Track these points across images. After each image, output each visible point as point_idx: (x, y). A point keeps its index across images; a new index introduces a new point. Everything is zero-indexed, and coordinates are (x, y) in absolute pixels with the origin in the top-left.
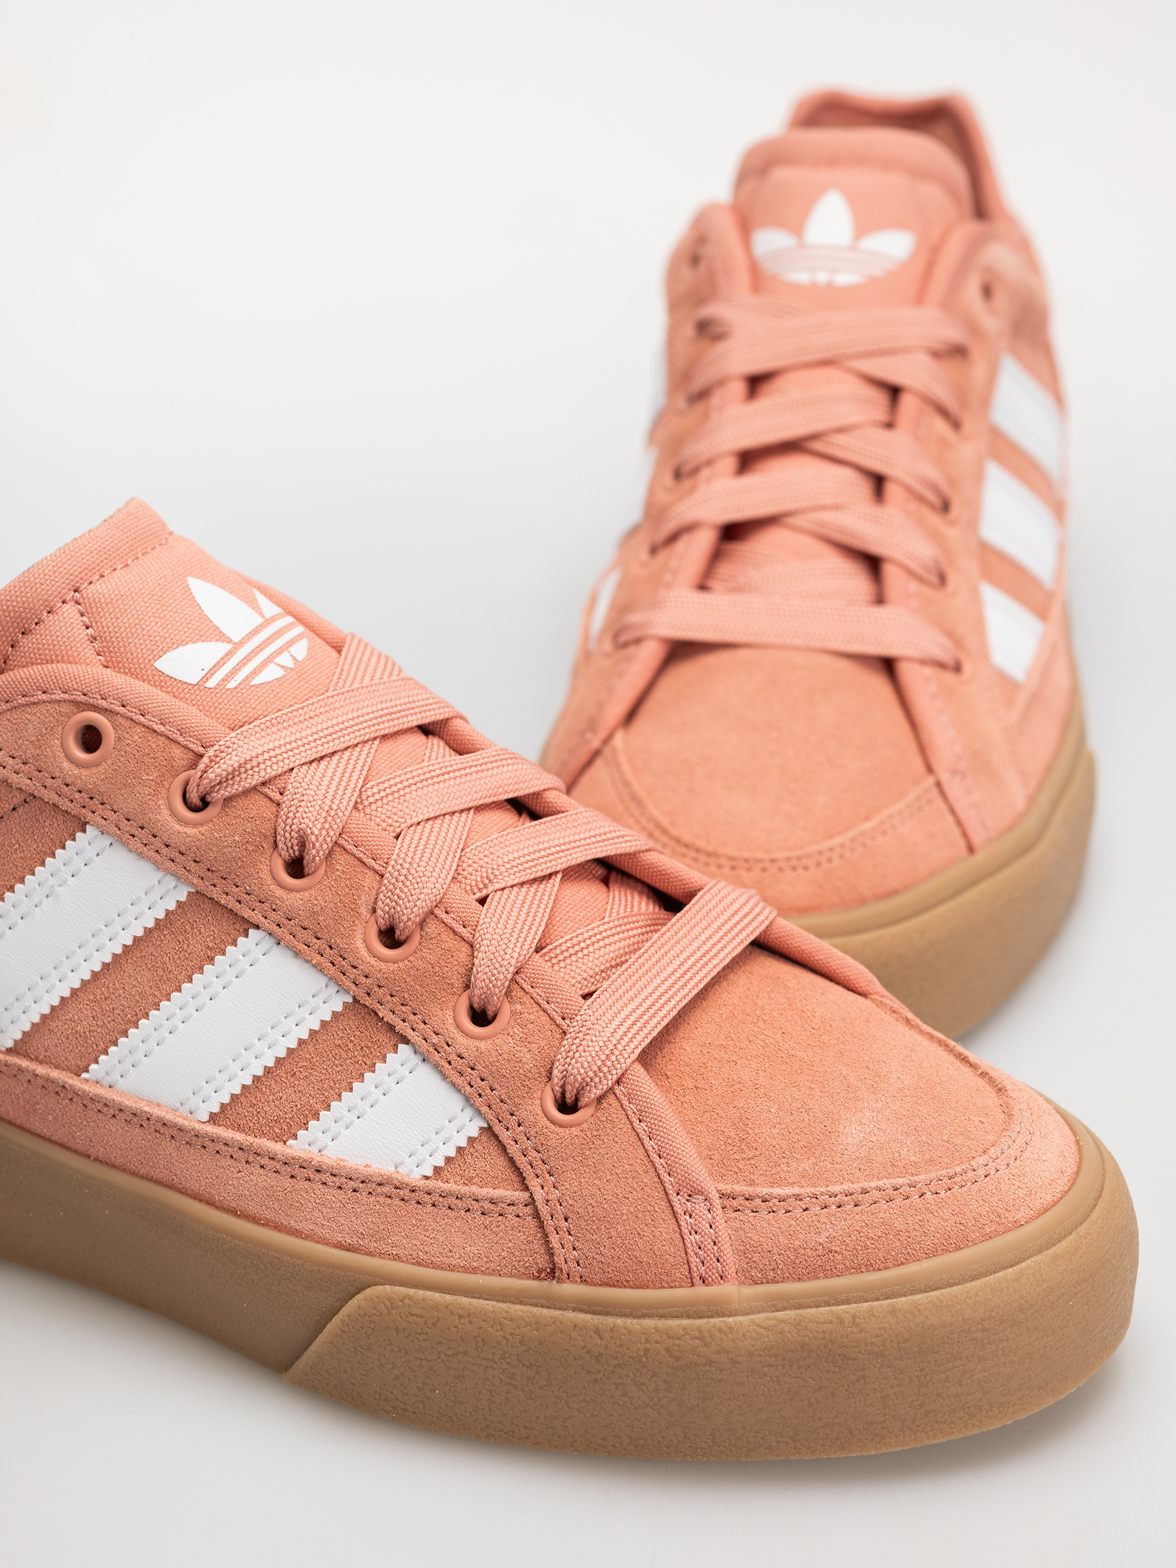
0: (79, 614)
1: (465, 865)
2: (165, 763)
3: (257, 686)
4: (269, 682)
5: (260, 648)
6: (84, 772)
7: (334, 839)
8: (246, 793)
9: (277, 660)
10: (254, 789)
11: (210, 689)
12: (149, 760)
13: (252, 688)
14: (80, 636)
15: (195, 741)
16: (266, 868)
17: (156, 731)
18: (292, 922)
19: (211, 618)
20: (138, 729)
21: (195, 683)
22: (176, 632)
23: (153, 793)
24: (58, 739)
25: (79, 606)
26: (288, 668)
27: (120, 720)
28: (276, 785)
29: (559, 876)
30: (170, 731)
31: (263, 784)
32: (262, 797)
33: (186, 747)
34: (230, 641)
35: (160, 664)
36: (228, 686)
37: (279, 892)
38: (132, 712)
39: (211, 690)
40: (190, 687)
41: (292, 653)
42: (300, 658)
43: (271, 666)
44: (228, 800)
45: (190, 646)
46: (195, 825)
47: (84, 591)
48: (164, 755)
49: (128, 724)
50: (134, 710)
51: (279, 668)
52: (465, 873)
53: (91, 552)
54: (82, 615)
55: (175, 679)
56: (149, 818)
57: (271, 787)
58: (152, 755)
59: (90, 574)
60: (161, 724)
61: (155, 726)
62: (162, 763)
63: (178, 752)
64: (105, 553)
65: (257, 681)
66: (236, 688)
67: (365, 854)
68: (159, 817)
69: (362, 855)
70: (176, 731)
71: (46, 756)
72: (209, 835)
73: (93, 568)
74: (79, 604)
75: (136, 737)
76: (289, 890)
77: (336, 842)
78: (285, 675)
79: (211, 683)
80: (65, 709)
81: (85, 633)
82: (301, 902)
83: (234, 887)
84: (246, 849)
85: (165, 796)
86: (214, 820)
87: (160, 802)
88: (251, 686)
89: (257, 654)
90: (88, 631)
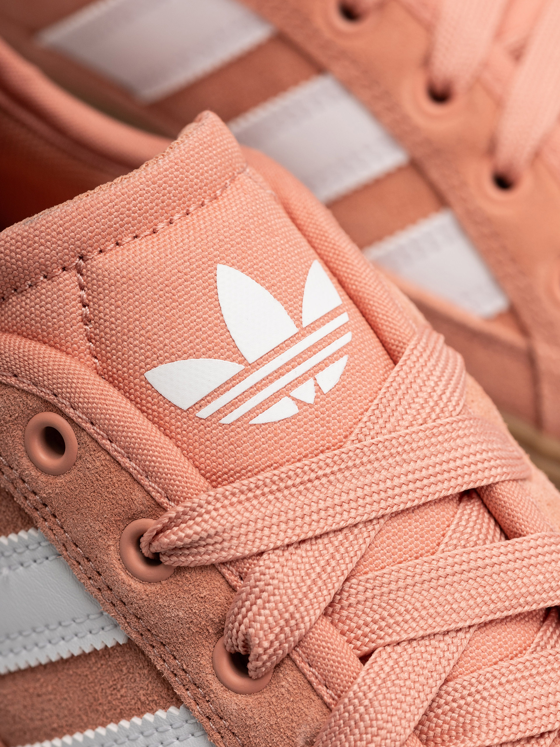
0: (78, 287)
1: (442, 701)
2: (123, 503)
3: (258, 426)
4: (275, 423)
5: (278, 373)
6: (43, 478)
7: (287, 651)
8: (203, 568)
9: (293, 393)
10: (213, 565)
11: (201, 419)
12: (106, 494)
13: (251, 428)
14: (73, 315)
15: (160, 490)
16: (208, 653)
17: (120, 464)
18: (223, 722)
19: (229, 327)
20: (103, 456)
21: (185, 408)
22: (179, 340)
23: (105, 531)
24: (21, 430)
25: (81, 277)
26: (305, 404)
27: (87, 439)
28: (238, 567)
29: (553, 736)
30: (135, 469)
31: (224, 564)
32: (219, 578)
33: (148, 493)
34: (243, 360)
35: (153, 376)
36: (222, 421)
37: (216, 686)
38: (99, 434)
39: (202, 421)
40: (179, 411)
41: (319, 382)
42: (325, 390)
43: (285, 401)
44: (179, 570)
45: (192, 361)
46: (143, 580)
47: (89, 261)
48: (124, 494)
49: (92, 445)
50: (102, 433)
51: (292, 403)
52: (440, 711)
53: (111, 214)
54: (82, 288)
55: (164, 398)
56: (96, 555)
57: (231, 568)
58: (111, 490)
59: (103, 241)
60: (129, 457)
61: (119, 458)
62: (119, 502)
63: (140, 496)
64: (128, 216)
65: (261, 419)
66: (232, 424)
67: (317, 678)
68: (105, 558)
69: (313, 679)
70: (141, 471)
71: (6, 444)
72: (153, 599)
73: (109, 234)
74: (82, 275)
75: (98, 464)
76: (228, 687)
77: (288, 655)
78: (299, 414)
79: (204, 413)
80: (32, 403)
81: (80, 311)
82: (236, 707)
83: (172, 658)
84: (189, 628)
85: (118, 537)
86: (163, 582)
87: (110, 543)
88: (251, 425)
89: (271, 382)
90: (83, 309)
